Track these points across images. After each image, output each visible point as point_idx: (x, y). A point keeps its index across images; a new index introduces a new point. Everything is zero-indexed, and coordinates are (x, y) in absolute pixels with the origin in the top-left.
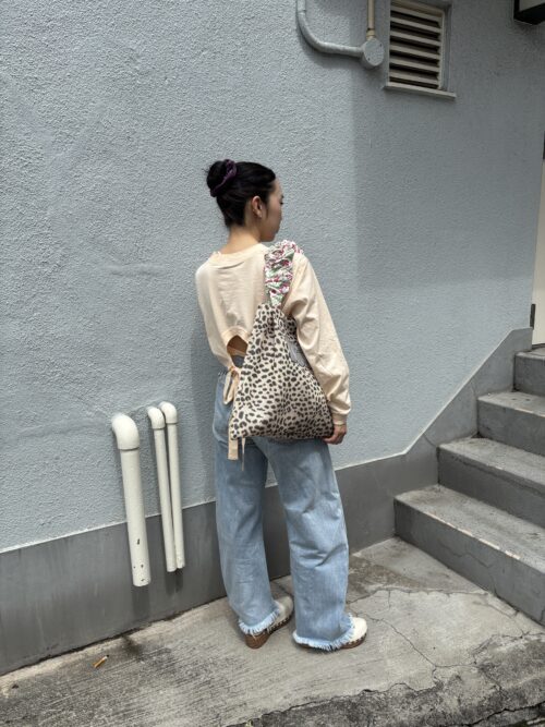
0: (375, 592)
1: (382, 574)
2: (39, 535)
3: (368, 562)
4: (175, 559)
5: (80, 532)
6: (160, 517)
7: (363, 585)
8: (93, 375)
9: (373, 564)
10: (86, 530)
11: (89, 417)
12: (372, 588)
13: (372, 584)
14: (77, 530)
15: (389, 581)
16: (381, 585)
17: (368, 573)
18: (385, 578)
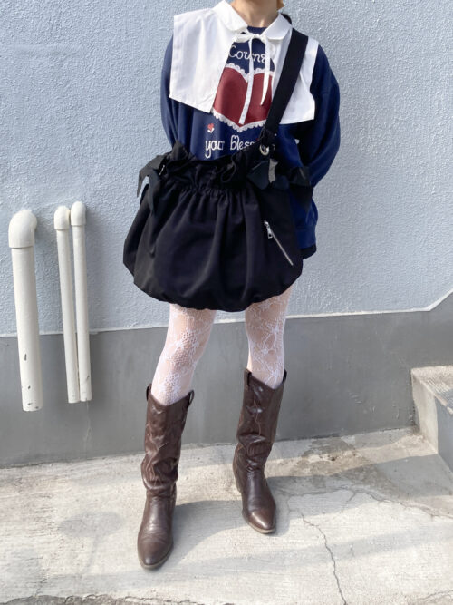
0: (334, 489)
4: (78, 389)
6: (61, 336)
12: (336, 483)
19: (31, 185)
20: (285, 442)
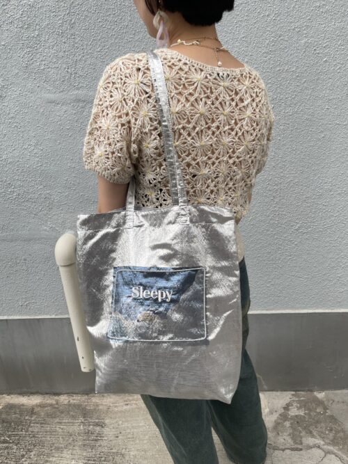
0: (309, 447)
1: (331, 430)
2: (20, 313)
3: (325, 408)
5: (48, 317)
7: (303, 434)
8: (43, 196)
9: (329, 413)
10: (53, 317)
11: (46, 230)
12: (310, 441)
13: (313, 436)
14: (47, 314)
15: (334, 442)
16: (322, 443)
17: (318, 422)
18: (331, 435)
19: (71, 212)
20: (271, 392)
